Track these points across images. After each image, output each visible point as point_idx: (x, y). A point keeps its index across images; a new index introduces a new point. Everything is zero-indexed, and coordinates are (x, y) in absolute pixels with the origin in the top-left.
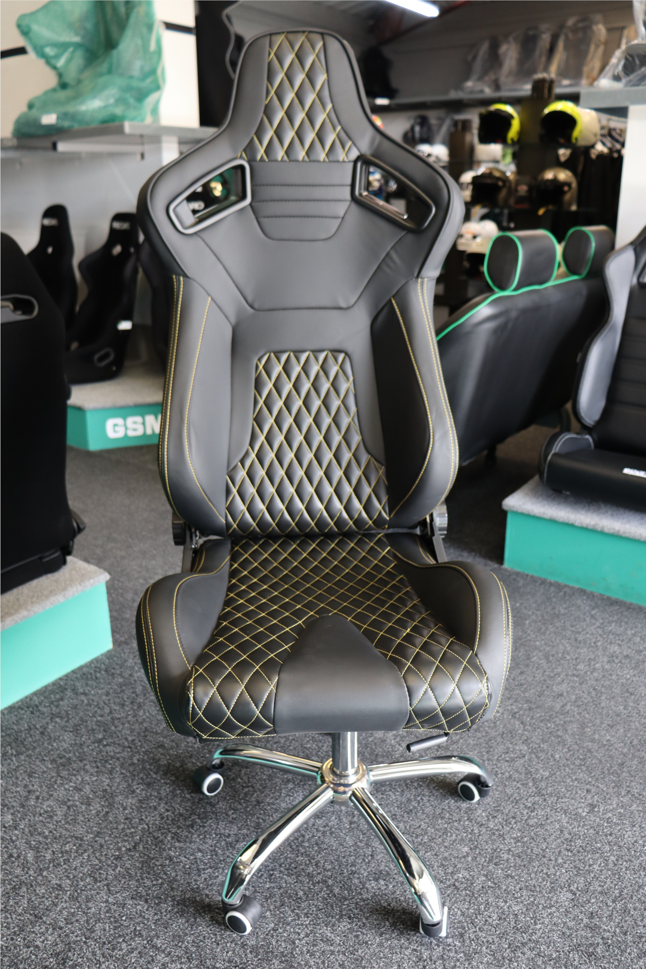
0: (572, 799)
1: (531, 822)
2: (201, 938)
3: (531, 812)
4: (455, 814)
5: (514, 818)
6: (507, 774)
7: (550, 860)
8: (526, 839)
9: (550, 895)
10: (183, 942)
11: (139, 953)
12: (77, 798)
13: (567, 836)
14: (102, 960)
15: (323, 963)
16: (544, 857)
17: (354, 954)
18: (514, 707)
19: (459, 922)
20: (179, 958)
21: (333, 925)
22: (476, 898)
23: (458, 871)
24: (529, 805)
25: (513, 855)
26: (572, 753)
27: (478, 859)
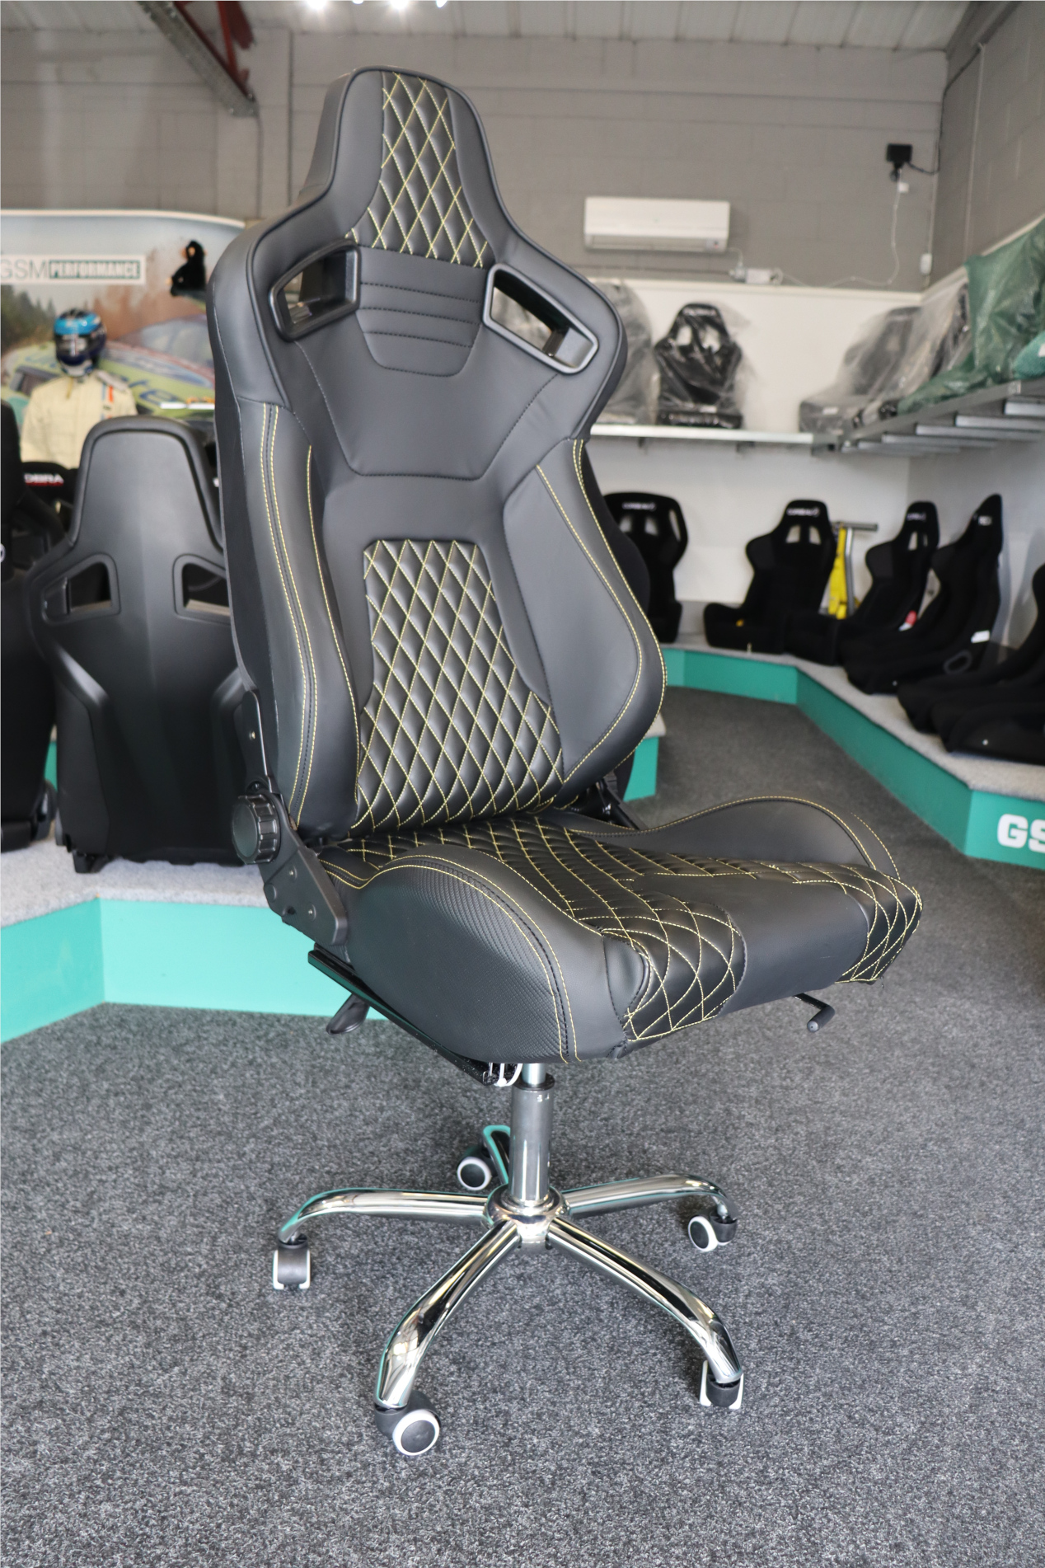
0: (852, 1529)
1: (733, 1489)
2: (249, 1263)
3: (755, 1481)
4: (658, 1396)
5: (720, 1464)
6: (817, 1426)
7: (668, 1538)
8: (685, 1492)
9: (586, 1557)
10: (235, 1253)
11: (201, 1233)
12: (368, 1113)
13: (748, 1546)
14: (176, 1214)
15: (281, 1361)
16: (668, 1527)
17: (311, 1383)
18: (1003, 1383)
19: (445, 1466)
20: (214, 1259)
21: (345, 1351)
22: (506, 1470)
23: (541, 1436)
24: (772, 1475)
25: (632, 1488)
26: (977, 1495)
27: (587, 1450)
